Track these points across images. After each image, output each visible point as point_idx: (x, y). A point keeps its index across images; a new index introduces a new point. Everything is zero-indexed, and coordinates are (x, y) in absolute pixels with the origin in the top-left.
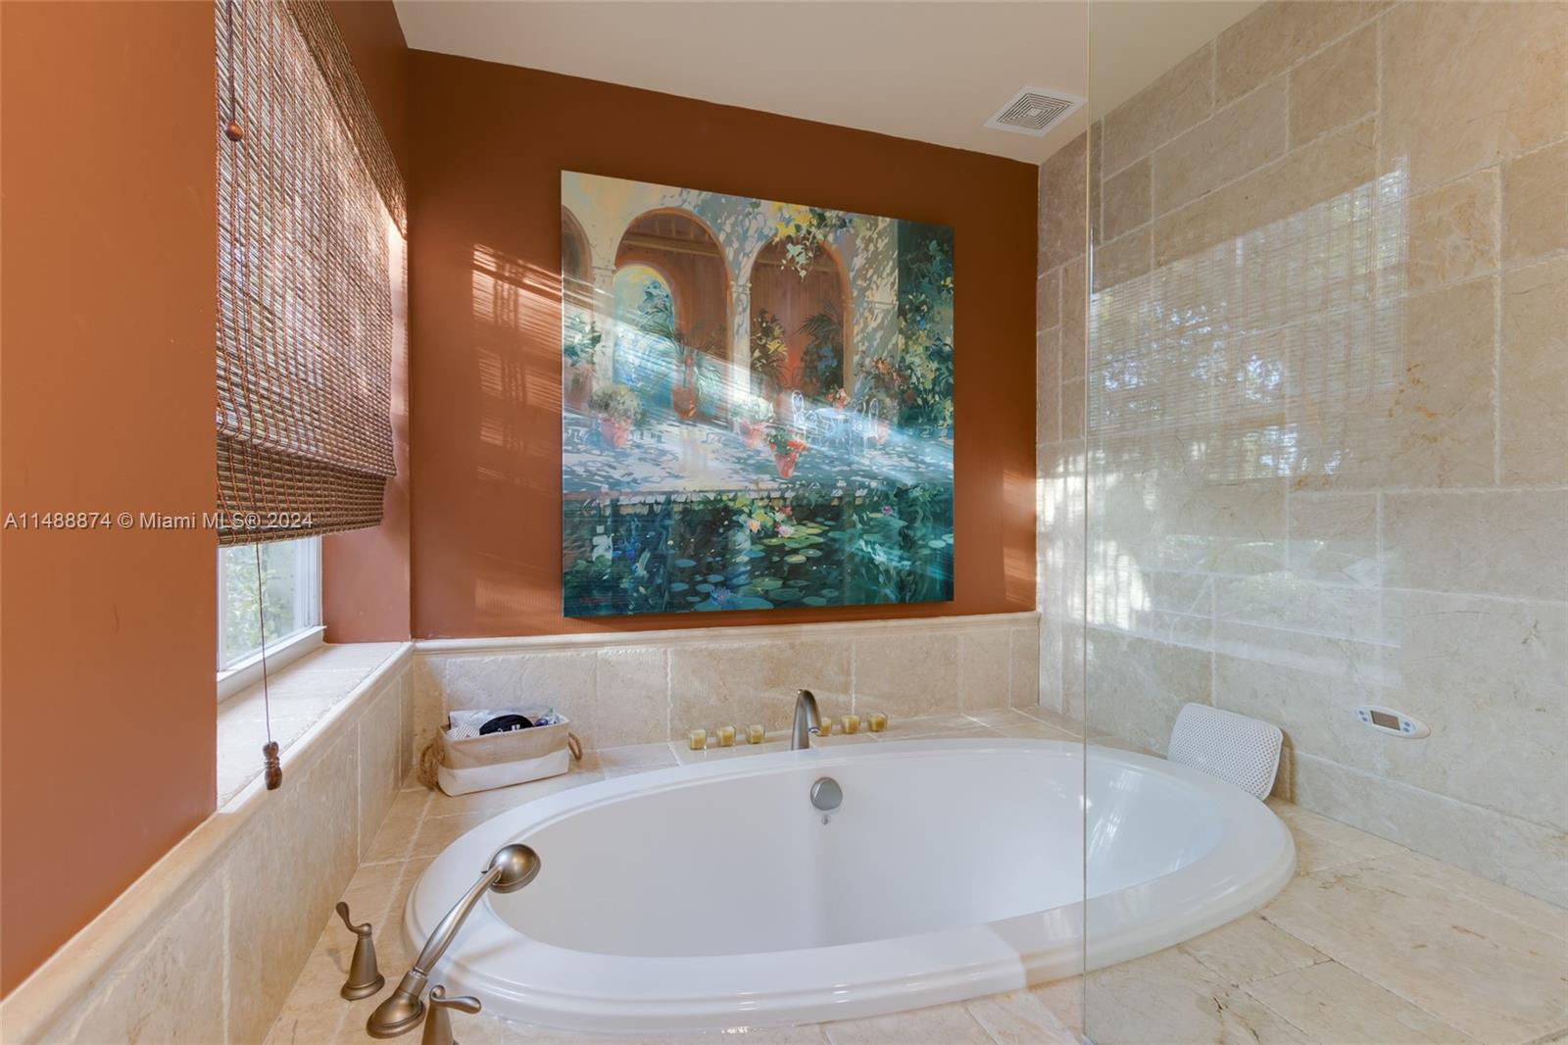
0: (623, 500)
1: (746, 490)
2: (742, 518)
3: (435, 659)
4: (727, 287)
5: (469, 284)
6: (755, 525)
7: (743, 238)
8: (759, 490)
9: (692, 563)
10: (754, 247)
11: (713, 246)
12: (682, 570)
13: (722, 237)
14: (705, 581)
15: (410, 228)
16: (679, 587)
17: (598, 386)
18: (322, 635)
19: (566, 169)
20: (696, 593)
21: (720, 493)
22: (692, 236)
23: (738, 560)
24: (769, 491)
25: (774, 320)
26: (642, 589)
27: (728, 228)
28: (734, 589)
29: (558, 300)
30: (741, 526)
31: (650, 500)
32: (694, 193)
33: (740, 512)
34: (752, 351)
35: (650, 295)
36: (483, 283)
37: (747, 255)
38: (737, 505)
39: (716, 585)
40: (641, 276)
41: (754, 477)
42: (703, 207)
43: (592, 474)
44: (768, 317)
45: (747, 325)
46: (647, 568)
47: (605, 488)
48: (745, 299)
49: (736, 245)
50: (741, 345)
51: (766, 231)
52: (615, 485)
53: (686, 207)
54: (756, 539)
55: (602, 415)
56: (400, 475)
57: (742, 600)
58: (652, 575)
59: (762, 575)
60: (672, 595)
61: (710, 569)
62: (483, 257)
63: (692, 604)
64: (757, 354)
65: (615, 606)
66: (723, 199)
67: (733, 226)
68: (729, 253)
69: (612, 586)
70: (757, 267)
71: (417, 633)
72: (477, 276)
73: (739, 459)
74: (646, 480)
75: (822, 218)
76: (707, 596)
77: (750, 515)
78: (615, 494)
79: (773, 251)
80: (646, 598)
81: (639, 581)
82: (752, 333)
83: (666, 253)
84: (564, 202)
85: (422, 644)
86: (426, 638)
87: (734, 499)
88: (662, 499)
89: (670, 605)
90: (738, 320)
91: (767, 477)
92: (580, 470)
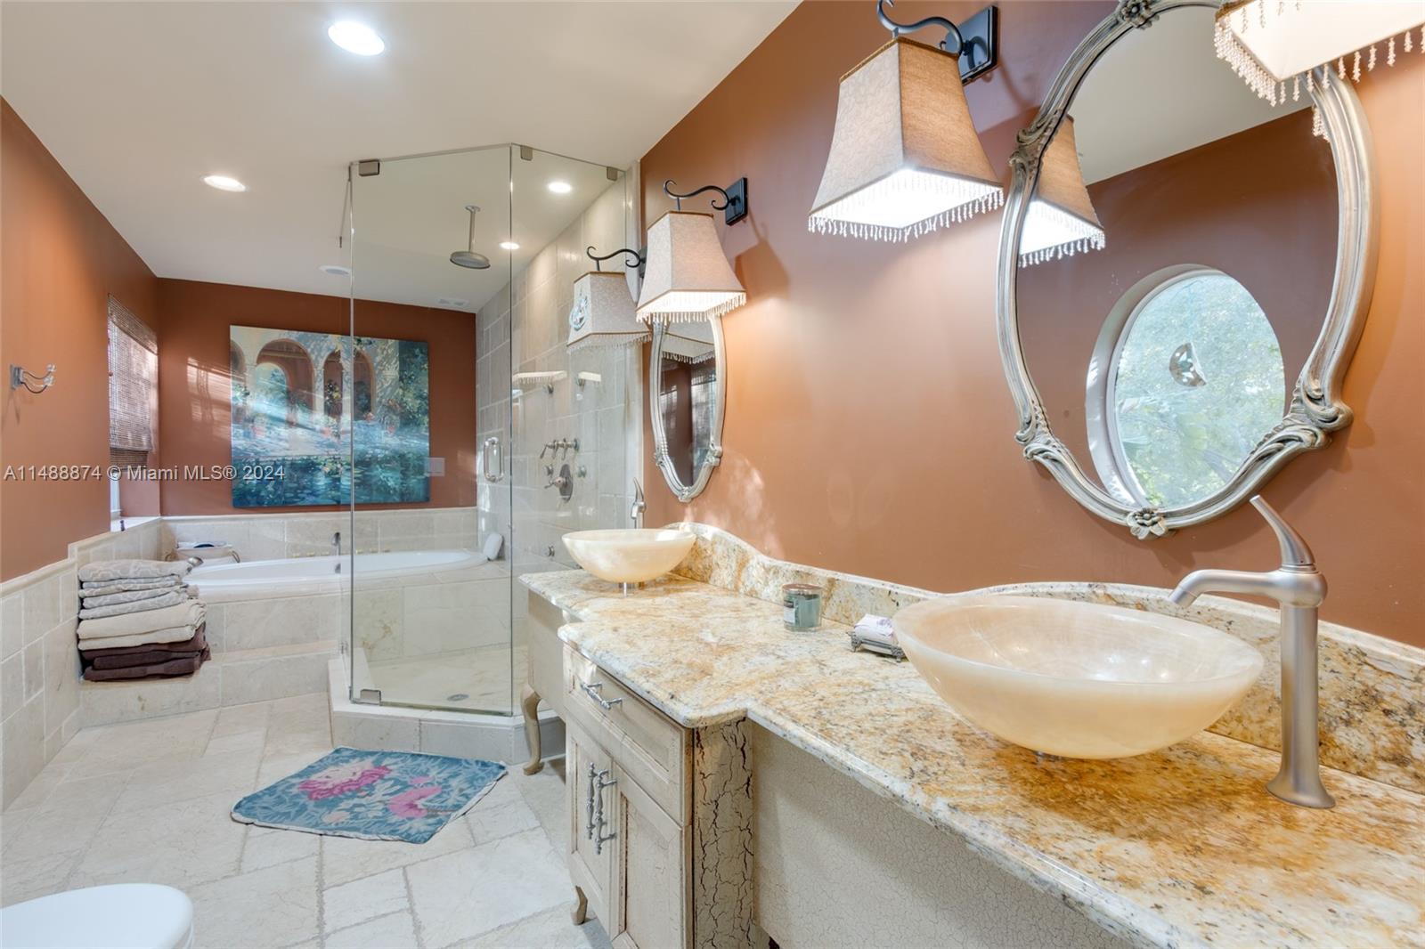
0: (261, 459)
1: (322, 455)
2: (320, 467)
3: (172, 524)
4: (312, 371)
5: (186, 372)
6: (327, 470)
7: (320, 351)
8: (328, 455)
9: (296, 485)
10: (325, 354)
11: (305, 354)
12: (291, 488)
13: (309, 350)
14: (302, 493)
15: (159, 351)
16: (288, 495)
17: (248, 413)
18: (119, 513)
19: (233, 324)
20: (299, 498)
21: (309, 456)
22: (294, 350)
23: (319, 484)
24: (334, 455)
25: (335, 384)
26: (271, 496)
27: (312, 347)
28: (317, 496)
29: (229, 377)
30: (320, 470)
31: (275, 459)
32: (295, 332)
33: (319, 464)
34: (325, 397)
35: (274, 375)
36: (193, 373)
37: (322, 358)
38: (318, 461)
39: (308, 494)
40: (269, 367)
41: (326, 450)
42: (299, 339)
43: (246, 449)
44: (333, 383)
45: (322, 386)
46: (273, 487)
47: (252, 454)
48: (321, 376)
49: (316, 353)
50: (319, 398)
51: (331, 347)
52: (257, 453)
53: (291, 338)
54: (328, 475)
55: (251, 425)
56: (154, 450)
57: (320, 501)
58: (276, 490)
59: (331, 490)
60: (286, 498)
61: (304, 488)
62: (190, 360)
63: (296, 502)
64: (327, 398)
65: (258, 503)
66: (310, 334)
67: (315, 346)
68: (313, 357)
69: (257, 494)
70: (327, 363)
71: (162, 514)
72: (189, 368)
73: (318, 443)
74: (272, 451)
75: (359, 341)
76: (304, 498)
77: (325, 465)
78: (257, 457)
79: (335, 355)
80: (273, 500)
81: (270, 492)
82: (325, 390)
83: (282, 358)
84: (232, 338)
85: (165, 518)
86: (167, 515)
87: (317, 459)
88: (280, 459)
89: (285, 502)
90: (317, 384)
91: (333, 449)
92: (240, 447)
